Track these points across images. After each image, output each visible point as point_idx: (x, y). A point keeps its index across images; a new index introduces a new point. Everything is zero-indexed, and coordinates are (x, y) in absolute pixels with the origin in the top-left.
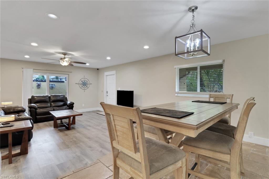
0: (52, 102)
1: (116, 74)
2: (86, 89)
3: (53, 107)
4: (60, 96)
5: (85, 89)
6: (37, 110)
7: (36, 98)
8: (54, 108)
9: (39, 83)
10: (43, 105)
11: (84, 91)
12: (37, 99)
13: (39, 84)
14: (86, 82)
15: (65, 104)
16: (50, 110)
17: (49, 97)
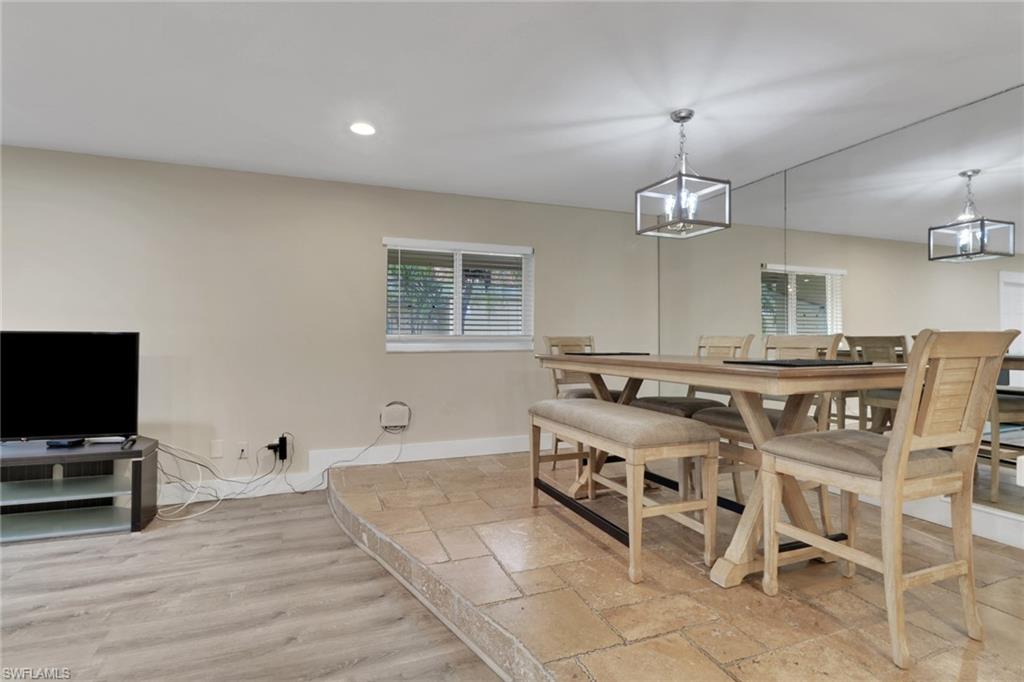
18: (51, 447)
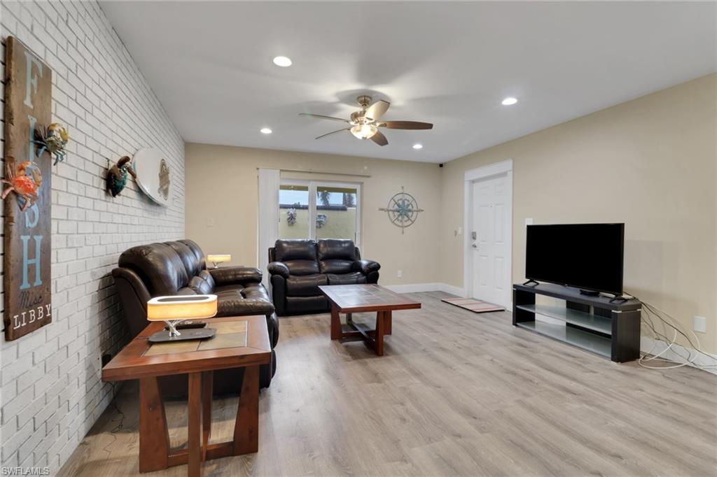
0: (322, 260)
1: (514, 171)
2: (406, 227)
3: (324, 273)
4: (340, 243)
5: (406, 224)
6: (288, 280)
7: (286, 248)
8: (329, 275)
9: (291, 211)
10: (302, 267)
11: (403, 233)
12: (287, 251)
13: (292, 215)
14: (408, 205)
15: (356, 267)
16: (319, 281)
17: (316, 244)
18: (582, 293)
